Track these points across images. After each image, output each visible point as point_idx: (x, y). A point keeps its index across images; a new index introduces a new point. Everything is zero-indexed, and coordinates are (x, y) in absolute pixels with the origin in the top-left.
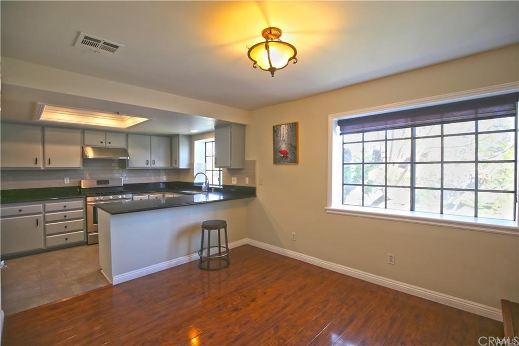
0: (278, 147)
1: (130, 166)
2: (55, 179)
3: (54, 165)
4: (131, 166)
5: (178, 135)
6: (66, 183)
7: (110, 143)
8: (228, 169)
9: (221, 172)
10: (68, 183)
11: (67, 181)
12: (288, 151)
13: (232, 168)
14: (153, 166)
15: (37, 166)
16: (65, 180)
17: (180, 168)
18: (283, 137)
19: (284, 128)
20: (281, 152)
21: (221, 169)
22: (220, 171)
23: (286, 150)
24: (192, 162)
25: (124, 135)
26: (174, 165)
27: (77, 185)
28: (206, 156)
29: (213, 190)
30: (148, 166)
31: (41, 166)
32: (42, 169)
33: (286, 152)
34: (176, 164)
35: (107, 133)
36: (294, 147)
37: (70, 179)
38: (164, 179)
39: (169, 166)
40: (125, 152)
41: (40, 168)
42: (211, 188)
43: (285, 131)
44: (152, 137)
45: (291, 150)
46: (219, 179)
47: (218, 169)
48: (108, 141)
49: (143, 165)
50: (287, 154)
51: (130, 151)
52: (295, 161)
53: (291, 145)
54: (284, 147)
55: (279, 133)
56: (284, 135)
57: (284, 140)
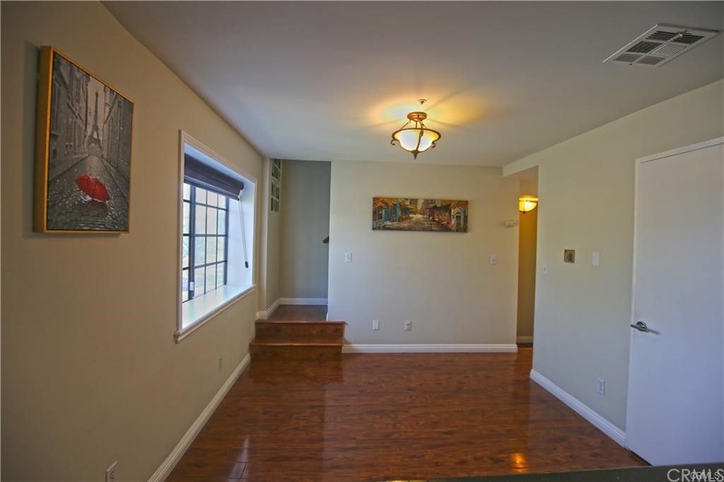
0: (74, 157)
12: (108, 187)
18: (96, 128)
19: (102, 93)
20: (85, 184)
23: (101, 180)
33: (102, 186)
43: (103, 111)
45: (114, 186)
50: (106, 196)
54: (94, 166)
55: (83, 105)
56: (100, 125)
57: (98, 141)
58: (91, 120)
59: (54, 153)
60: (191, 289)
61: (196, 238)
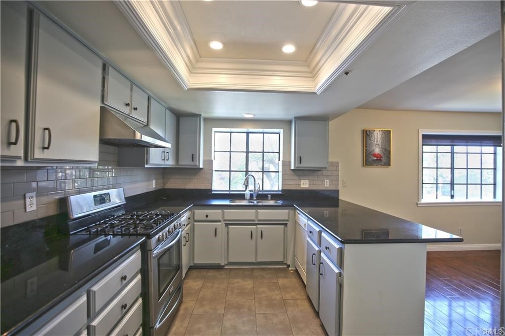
0: (371, 150)
5: (199, 116)
7: (135, 109)
11: (32, 205)
12: (382, 155)
16: (28, 202)
18: (377, 141)
19: (379, 133)
20: (374, 155)
23: (380, 153)
25: (147, 98)
28: (215, 151)
29: (270, 198)
30: (162, 162)
33: (380, 155)
34: (193, 160)
35: (133, 86)
36: (387, 152)
38: (154, 185)
43: (379, 136)
44: (166, 110)
45: (384, 154)
50: (381, 157)
52: (388, 164)
53: (385, 150)
54: (377, 151)
55: (373, 138)
56: (379, 140)
57: (378, 144)
58: (376, 140)
59: (366, 150)
60: (452, 194)
61: (455, 170)
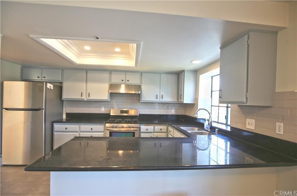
1: (142, 100)
2: (96, 107)
3: (93, 97)
4: (144, 100)
5: (183, 71)
6: (102, 110)
7: (128, 81)
8: (239, 106)
9: (229, 109)
10: (104, 110)
11: (103, 110)
13: (248, 104)
14: (161, 100)
15: (82, 98)
16: (102, 109)
17: (184, 102)
21: (229, 105)
22: (227, 107)
24: (197, 97)
25: (139, 74)
26: (180, 100)
27: (108, 113)
28: (212, 91)
29: (216, 131)
30: (157, 100)
31: (85, 98)
32: (86, 100)
34: (181, 99)
35: (127, 73)
37: (104, 108)
38: (172, 112)
39: (176, 101)
40: (139, 87)
41: (84, 99)
42: (215, 128)
44: (161, 74)
46: (226, 117)
47: (226, 105)
48: (127, 79)
49: (153, 99)
51: (143, 87)
